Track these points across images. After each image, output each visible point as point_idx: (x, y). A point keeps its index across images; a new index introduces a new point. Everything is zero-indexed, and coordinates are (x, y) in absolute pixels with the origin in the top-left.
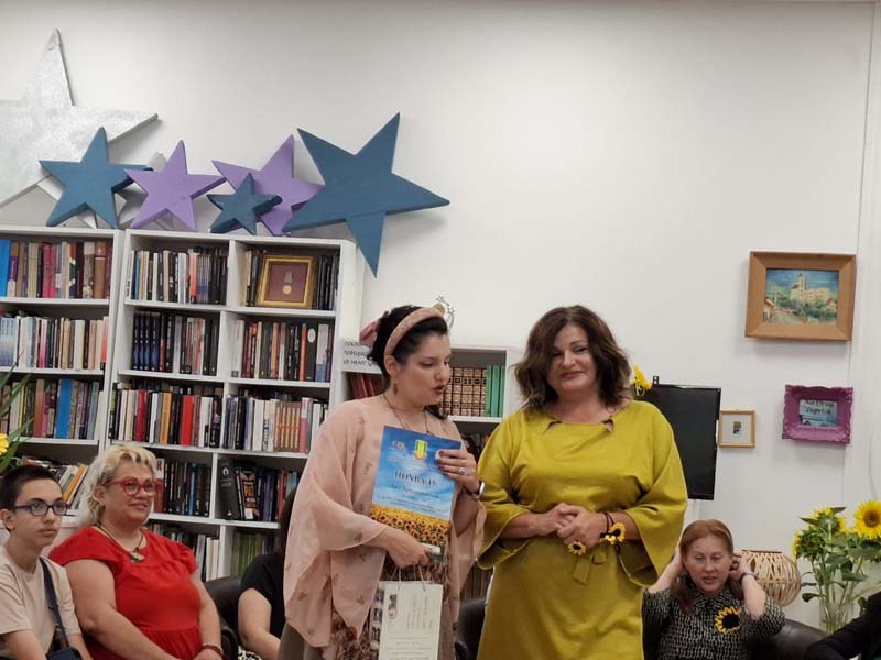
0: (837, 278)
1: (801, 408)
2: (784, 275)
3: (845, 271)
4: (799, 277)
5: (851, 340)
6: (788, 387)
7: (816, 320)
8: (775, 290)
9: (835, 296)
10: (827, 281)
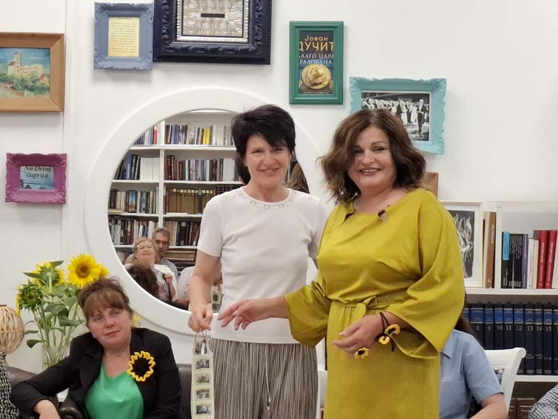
0: (49, 54)
1: (21, 173)
3: (55, 48)
4: (16, 55)
5: (63, 110)
6: (9, 155)
7: (32, 94)
9: (47, 71)
10: (40, 58)
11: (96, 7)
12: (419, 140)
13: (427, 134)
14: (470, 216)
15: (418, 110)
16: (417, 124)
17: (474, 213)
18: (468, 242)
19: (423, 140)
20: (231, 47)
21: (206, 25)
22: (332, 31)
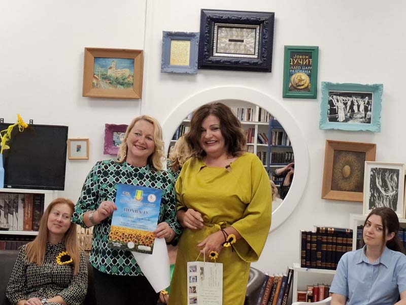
0: (133, 63)
1: (114, 137)
2: (104, 61)
3: (138, 58)
4: (113, 63)
5: (141, 98)
6: (107, 125)
7: (122, 87)
8: (99, 70)
9: (132, 73)
10: (128, 65)
11: (163, 34)
12: (365, 123)
13: (370, 119)
14: (397, 172)
15: (364, 103)
16: (364, 112)
17: (399, 170)
18: (394, 189)
19: (367, 123)
20: (247, 61)
21: (232, 47)
22: (311, 52)
